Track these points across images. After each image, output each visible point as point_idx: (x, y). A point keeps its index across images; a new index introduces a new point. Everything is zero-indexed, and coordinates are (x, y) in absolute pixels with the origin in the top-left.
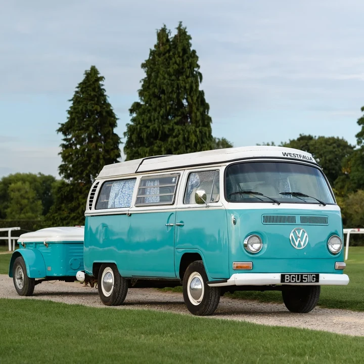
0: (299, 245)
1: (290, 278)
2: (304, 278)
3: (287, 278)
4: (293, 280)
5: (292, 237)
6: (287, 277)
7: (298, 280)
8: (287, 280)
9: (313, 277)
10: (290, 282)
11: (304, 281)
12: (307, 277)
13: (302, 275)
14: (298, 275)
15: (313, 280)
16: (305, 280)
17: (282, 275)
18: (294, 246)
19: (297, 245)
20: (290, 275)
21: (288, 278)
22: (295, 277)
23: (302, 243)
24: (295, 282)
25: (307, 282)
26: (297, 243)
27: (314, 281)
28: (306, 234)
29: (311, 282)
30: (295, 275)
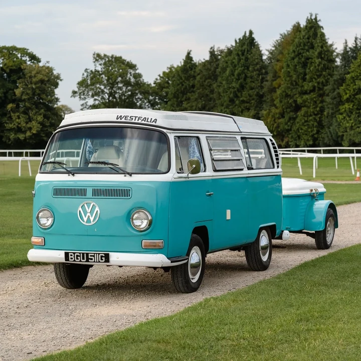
0: (89, 220)
1: (74, 257)
2: (90, 257)
3: (71, 257)
4: (77, 259)
5: (80, 211)
6: (71, 255)
7: (83, 259)
8: (72, 258)
9: (102, 257)
10: (74, 261)
11: (90, 260)
12: (94, 256)
13: (87, 254)
14: (83, 254)
15: (102, 259)
16: (92, 259)
17: (65, 253)
18: (82, 222)
19: (85, 221)
20: (74, 253)
21: (73, 257)
22: (80, 256)
23: (92, 219)
24: (80, 261)
25: (94, 262)
26: (85, 219)
27: (104, 261)
28: (97, 209)
29: (99, 262)
30: (80, 253)
